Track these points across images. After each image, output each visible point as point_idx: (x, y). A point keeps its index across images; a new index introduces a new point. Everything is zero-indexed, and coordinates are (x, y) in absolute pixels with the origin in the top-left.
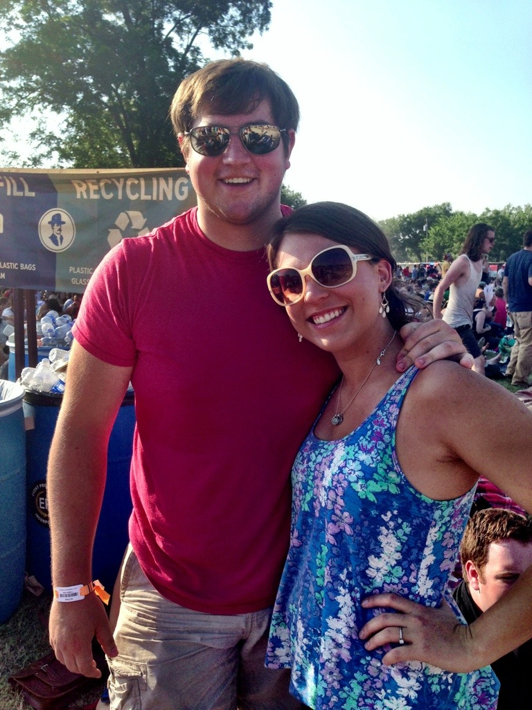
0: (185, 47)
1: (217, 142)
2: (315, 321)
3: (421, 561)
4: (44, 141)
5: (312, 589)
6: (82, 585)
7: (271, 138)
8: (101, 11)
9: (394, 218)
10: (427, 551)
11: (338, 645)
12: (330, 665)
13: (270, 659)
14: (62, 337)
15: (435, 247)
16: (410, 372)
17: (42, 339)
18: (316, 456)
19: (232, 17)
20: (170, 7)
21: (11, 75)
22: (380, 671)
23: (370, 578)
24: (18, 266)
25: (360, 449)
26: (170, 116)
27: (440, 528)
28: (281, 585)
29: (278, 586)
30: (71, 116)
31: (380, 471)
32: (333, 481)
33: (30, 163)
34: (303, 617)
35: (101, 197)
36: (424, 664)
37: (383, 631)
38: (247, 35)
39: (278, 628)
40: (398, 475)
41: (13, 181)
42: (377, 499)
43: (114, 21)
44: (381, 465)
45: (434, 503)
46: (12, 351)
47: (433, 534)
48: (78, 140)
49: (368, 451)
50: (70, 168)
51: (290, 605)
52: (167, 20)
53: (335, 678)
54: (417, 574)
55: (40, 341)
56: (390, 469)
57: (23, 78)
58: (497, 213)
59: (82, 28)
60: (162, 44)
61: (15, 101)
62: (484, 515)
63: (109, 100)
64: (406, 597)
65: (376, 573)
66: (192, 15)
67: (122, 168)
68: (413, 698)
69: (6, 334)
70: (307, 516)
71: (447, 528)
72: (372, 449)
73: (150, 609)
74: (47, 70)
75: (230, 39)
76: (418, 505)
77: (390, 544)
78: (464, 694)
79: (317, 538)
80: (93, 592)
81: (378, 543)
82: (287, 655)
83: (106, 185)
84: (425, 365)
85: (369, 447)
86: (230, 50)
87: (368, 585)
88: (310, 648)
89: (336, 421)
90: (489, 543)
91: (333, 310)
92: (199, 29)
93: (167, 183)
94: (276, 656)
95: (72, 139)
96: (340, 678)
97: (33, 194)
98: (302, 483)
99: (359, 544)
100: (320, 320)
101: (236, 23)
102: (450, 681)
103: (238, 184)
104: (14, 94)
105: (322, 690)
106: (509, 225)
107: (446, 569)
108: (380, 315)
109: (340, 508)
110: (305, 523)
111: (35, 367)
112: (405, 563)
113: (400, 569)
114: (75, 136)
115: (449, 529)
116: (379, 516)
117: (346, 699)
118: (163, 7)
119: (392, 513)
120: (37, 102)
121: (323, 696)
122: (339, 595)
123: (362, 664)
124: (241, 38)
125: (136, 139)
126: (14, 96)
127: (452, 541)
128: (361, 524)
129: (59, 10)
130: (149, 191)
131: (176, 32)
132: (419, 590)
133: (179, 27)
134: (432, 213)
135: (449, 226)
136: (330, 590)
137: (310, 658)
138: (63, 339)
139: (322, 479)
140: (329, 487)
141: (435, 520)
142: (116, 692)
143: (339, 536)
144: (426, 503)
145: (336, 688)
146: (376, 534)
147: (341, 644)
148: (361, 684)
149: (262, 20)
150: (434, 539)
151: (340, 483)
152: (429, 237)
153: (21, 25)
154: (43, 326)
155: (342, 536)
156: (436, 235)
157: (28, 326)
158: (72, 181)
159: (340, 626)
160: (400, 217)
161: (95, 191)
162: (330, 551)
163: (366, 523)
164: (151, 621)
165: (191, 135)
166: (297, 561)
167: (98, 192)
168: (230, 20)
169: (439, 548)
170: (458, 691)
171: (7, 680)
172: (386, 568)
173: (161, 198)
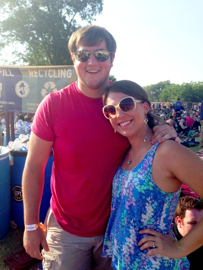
0: (71, 20)
1: (86, 57)
2: (121, 125)
3: (161, 216)
4: (17, 55)
5: (120, 227)
6: (35, 224)
7: (106, 55)
8: (39, 6)
9: (149, 85)
10: (163, 212)
11: (130, 248)
12: (127, 256)
13: (104, 254)
14: (24, 130)
15: (164, 96)
16: (157, 144)
17: (16, 130)
18: (122, 176)
19: (88, 9)
20: (65, 4)
21: (5, 30)
22: (146, 258)
23: (142, 222)
24: (8, 103)
25: (138, 173)
26: (68, 46)
27: (168, 203)
28: (108, 225)
29: (107, 226)
30: (28, 46)
31: (146, 182)
32: (128, 185)
33: (12, 63)
34: (116, 238)
35: (39, 76)
36: (162, 256)
37: (147, 243)
38: (94, 16)
39: (107, 242)
40: (153, 183)
41: (5, 70)
42: (145, 192)
43: (44, 10)
44: (146, 179)
45: (166, 194)
46: (5, 135)
47: (166, 206)
48: (30, 55)
49: (141, 174)
50: (27, 65)
51: (112, 233)
52: (64, 9)
53: (128, 260)
54: (160, 221)
55: (16, 131)
56: (150, 181)
57: (9, 31)
58: (187, 84)
59: (32, 12)
60: (62, 19)
61: (6, 40)
62: (184, 199)
63: (42, 40)
64: (155, 230)
65: (144, 220)
66: (73, 8)
67: (47, 65)
68: (158, 269)
69: (3, 129)
70: (118, 199)
71: (171, 203)
72: (143, 173)
73: (59, 235)
74: (18, 28)
75: (88, 17)
76: (160, 195)
77: (150, 209)
78: (176, 267)
79: (122, 208)
80: (40, 227)
81: (145, 209)
82: (110, 252)
83: (41, 72)
84: (162, 142)
85: (142, 172)
86: (88, 21)
87: (141, 225)
88: (119, 249)
89: (129, 163)
90: (186, 210)
91: (127, 121)
92: (76, 13)
93: (64, 71)
94: (106, 253)
95: (28, 54)
96: (131, 260)
97: (13, 75)
98: (117, 186)
99: (138, 210)
100: (122, 125)
101: (90, 11)
102: (172, 262)
103: (93, 73)
104: (6, 37)
105: (124, 265)
106: (192, 89)
107: (170, 219)
108: (145, 123)
109: (131, 196)
110: (117, 202)
111: (14, 141)
112: (155, 217)
113: (153, 219)
114: (29, 53)
115: (172, 204)
116: (145, 199)
117: (132, 268)
118: (62, 4)
119: (150, 197)
120: (15, 40)
121: (124, 267)
122: (130, 229)
123: (139, 255)
124: (92, 16)
125: (52, 54)
126: (6, 38)
127: (173, 208)
128: (139, 202)
129: (23, 6)
130: (57, 74)
131: (67, 14)
132: (160, 227)
133: (68, 12)
134: (163, 84)
135: (170, 89)
136: (127, 227)
137: (119, 253)
138: (24, 131)
139: (124, 185)
140: (127, 188)
141: (166, 200)
142: (46, 266)
143: (130, 206)
144: (163, 194)
145: (129, 264)
146: (144, 206)
147: (131, 247)
148: (138, 263)
149: (100, 10)
150: (166, 208)
151: (131, 186)
152: (162, 93)
153: (8, 11)
154: (17, 126)
155: (131, 206)
156: (164, 92)
157: (11, 125)
158: (28, 70)
159: (131, 241)
160: (151, 85)
161: (36, 74)
162: (127, 212)
163: (141, 201)
164: (59, 239)
165: (76, 54)
166: (114, 216)
167: (38, 74)
168: (87, 10)
169: (168, 211)
170: (174, 266)
171: (3, 261)
172: (148, 218)
173: (61, 77)
